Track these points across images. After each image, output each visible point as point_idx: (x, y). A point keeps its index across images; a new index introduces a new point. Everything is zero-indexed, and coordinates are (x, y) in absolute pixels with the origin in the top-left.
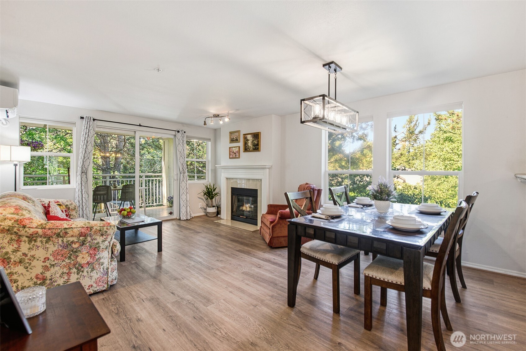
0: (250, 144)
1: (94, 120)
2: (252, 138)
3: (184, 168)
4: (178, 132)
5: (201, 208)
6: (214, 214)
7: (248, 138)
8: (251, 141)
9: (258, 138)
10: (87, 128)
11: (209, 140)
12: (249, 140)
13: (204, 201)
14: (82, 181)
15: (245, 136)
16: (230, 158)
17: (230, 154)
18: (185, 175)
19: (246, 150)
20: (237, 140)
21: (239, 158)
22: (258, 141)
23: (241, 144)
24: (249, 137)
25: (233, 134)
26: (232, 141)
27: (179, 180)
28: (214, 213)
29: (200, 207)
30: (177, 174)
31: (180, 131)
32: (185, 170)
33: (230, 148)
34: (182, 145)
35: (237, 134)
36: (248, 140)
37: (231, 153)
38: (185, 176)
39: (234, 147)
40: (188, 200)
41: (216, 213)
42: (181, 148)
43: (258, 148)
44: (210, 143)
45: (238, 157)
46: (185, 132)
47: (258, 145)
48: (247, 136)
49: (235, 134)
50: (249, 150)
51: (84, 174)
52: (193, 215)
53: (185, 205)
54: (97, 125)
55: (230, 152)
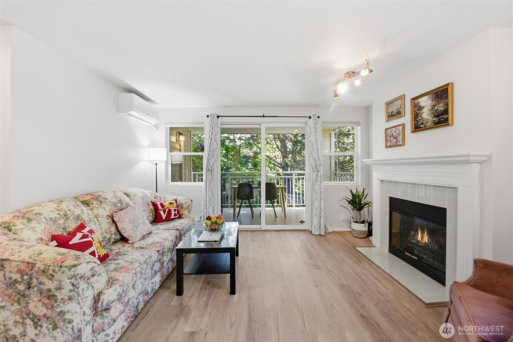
0: (426, 115)
1: (218, 117)
2: (430, 102)
3: (317, 165)
4: (310, 117)
5: (344, 221)
6: (364, 234)
7: (422, 104)
8: (429, 108)
9: (447, 97)
10: (211, 126)
11: (359, 123)
12: (423, 108)
13: (350, 212)
14: (207, 179)
15: (416, 101)
16: (387, 147)
17: (387, 140)
18: (319, 174)
19: (417, 127)
20: (399, 114)
21: (403, 145)
22: (447, 105)
23: (407, 120)
24: (426, 102)
25: (392, 105)
26: (391, 116)
27: (311, 181)
28: (362, 232)
29: (342, 218)
30: (310, 173)
31: (312, 117)
32: (319, 168)
33: (386, 129)
34: (314, 135)
35: (399, 102)
36: (421, 108)
37: (388, 138)
38: (319, 176)
39: (394, 127)
40: (322, 208)
41: (367, 233)
42: (314, 138)
43: (447, 120)
44: (359, 128)
45: (401, 143)
46: (318, 117)
47: (446, 112)
48: (419, 100)
49: (395, 103)
50: (425, 126)
51: (209, 172)
52: (330, 230)
53: (318, 215)
54: (221, 122)
55: (386, 136)
